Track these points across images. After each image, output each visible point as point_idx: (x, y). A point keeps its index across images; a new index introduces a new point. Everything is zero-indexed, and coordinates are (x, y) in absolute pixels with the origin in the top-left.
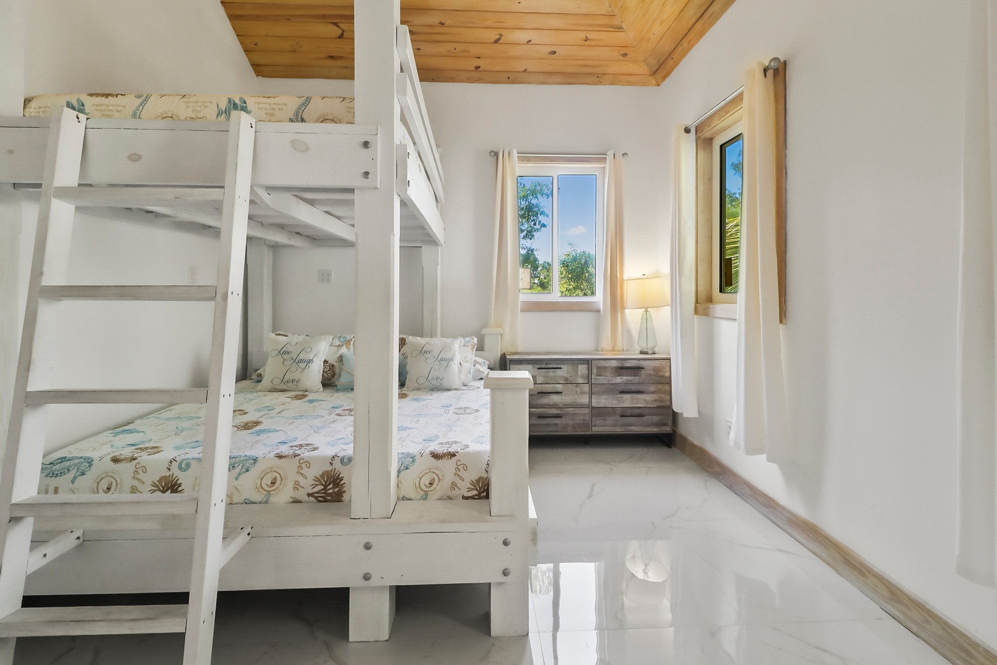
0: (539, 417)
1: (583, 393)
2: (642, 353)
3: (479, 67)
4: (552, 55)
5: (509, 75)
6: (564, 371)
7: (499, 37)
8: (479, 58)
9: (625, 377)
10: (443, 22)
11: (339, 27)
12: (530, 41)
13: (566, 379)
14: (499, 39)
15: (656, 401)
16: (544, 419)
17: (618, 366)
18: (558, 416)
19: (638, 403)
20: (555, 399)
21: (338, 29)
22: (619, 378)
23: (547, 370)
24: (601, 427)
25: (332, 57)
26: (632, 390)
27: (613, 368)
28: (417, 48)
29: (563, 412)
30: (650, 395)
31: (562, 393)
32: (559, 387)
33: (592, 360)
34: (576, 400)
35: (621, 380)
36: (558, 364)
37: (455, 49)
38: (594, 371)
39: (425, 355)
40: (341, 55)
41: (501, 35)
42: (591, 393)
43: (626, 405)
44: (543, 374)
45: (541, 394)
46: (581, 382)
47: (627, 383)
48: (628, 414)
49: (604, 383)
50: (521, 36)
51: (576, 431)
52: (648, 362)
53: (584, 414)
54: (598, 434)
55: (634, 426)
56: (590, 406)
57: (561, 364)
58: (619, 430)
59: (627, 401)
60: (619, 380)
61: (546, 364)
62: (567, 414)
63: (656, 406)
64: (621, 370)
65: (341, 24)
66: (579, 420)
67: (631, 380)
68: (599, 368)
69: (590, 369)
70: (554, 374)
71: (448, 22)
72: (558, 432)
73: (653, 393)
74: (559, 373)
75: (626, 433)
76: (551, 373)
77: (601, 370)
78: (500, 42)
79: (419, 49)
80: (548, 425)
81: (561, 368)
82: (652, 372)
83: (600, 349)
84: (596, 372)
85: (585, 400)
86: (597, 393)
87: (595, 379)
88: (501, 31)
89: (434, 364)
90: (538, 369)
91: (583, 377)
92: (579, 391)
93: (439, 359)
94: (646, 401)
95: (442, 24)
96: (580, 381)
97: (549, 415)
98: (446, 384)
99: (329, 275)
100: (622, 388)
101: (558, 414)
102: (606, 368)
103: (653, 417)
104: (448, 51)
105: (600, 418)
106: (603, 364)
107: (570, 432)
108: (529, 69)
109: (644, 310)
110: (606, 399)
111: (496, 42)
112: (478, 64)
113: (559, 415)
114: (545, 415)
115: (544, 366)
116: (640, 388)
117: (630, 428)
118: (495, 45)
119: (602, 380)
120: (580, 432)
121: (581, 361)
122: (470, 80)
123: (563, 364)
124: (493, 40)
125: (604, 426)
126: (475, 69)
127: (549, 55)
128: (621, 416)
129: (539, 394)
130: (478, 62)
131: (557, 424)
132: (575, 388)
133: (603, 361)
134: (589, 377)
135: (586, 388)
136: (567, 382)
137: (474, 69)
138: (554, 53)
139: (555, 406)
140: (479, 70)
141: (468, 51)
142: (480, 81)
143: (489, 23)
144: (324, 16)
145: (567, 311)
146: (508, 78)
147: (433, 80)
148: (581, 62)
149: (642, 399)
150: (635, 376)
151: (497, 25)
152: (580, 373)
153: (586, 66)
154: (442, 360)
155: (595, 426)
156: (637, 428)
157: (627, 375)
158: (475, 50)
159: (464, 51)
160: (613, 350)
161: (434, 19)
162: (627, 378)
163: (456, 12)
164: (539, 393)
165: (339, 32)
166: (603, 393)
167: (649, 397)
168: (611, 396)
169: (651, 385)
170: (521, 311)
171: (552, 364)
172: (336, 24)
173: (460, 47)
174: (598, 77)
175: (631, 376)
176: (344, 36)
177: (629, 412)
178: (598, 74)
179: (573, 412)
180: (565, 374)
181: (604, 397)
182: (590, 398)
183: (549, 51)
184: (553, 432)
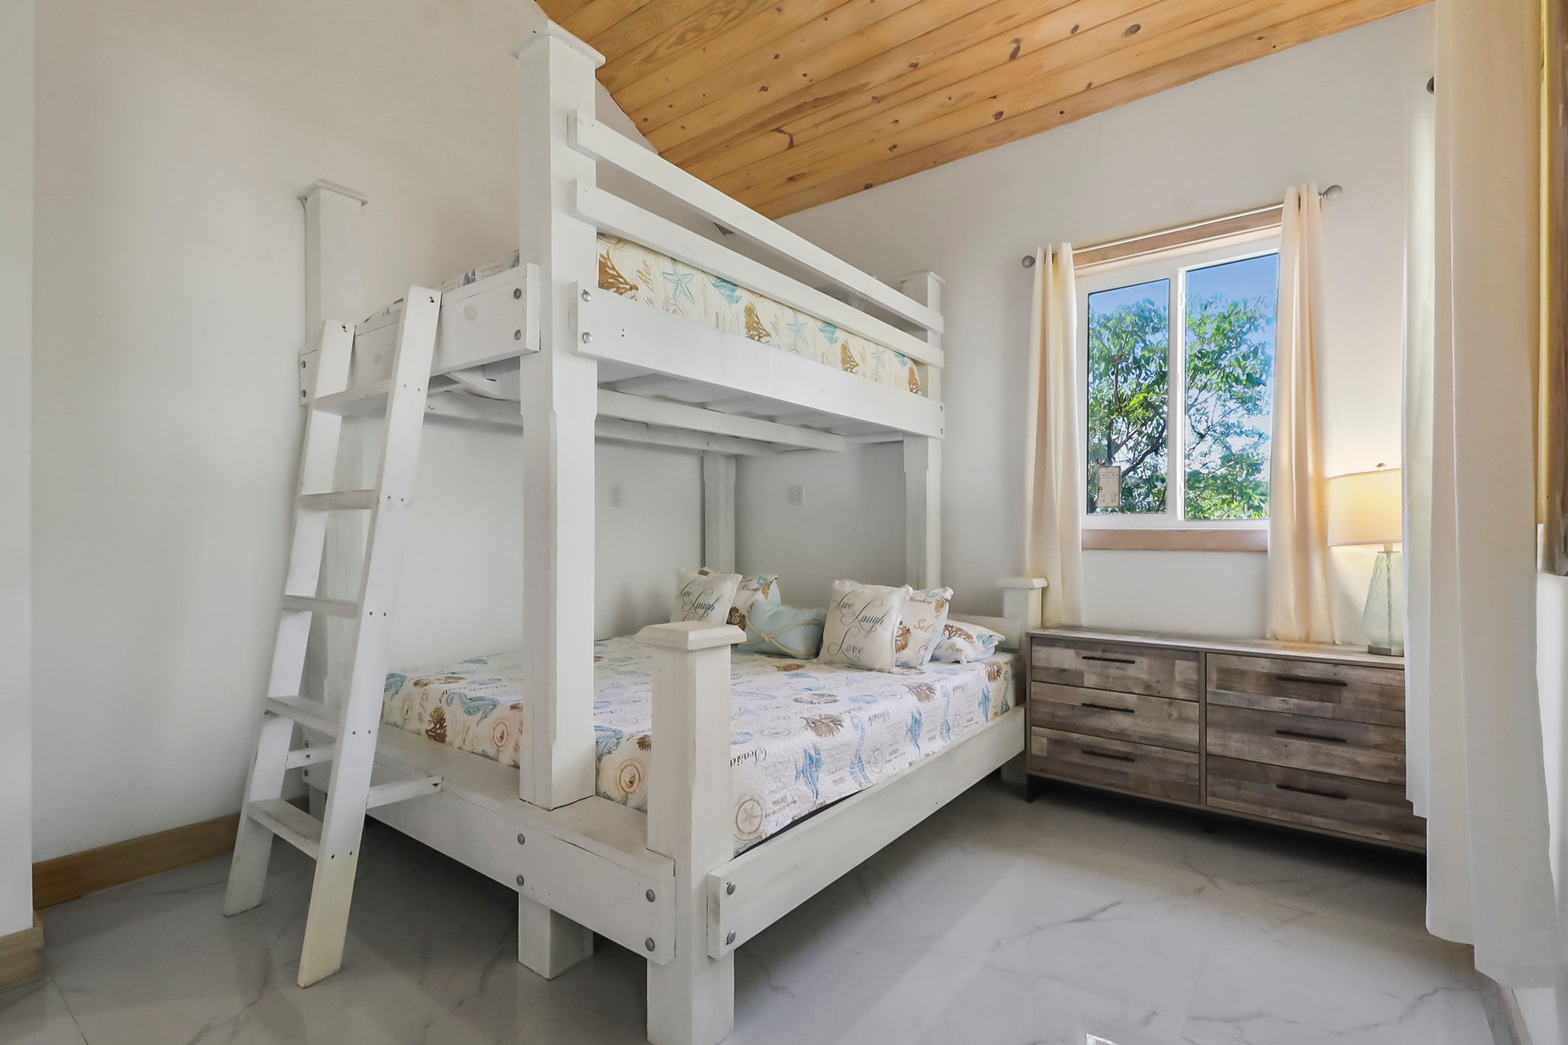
0: (1084, 752)
1: (1184, 720)
2: (1372, 651)
3: (1001, 113)
4: (1133, 36)
5: (1060, 107)
6: (1142, 669)
7: (1014, 45)
8: (995, 97)
9: (1294, 701)
10: (915, 61)
11: (785, 133)
12: (1076, 28)
13: (1148, 687)
14: (1017, 49)
15: (1385, 767)
16: (1098, 757)
17: (1275, 671)
18: (1127, 758)
19: (1332, 765)
20: (1121, 722)
21: (783, 135)
22: (1279, 699)
23: (1106, 662)
24: (1224, 800)
25: (791, 179)
26: (1312, 733)
27: (1260, 676)
28: (892, 120)
29: (1139, 752)
30: (1367, 752)
31: (1132, 711)
32: (1130, 700)
33: (1207, 652)
34: (1167, 733)
35: (1286, 706)
36: (1127, 654)
37: (950, 99)
38: (1213, 676)
39: (843, 610)
40: (801, 172)
41: (1017, 41)
42: (1205, 724)
43: (1297, 763)
44: (1098, 670)
45: (1090, 708)
46: (1182, 696)
47: (1298, 715)
48: (1304, 786)
49: (1236, 705)
50: (1055, 26)
51: (1169, 797)
52: (1361, 673)
53: (1188, 765)
54: (1221, 815)
55: (1323, 816)
56: (1200, 750)
57: (1134, 654)
58: (1275, 816)
59: (1300, 756)
60: (1276, 703)
61: (1104, 651)
62: (1145, 757)
63: (1386, 780)
64: (1282, 683)
65: (786, 127)
66: (1175, 773)
67: (1311, 710)
68: (1224, 672)
69: (1203, 671)
70: (1121, 672)
71: (922, 59)
72: (1127, 788)
73: (1377, 747)
74: (1131, 671)
75: (1298, 827)
76: (1114, 670)
77: (1230, 677)
78: (1020, 53)
79: (897, 121)
80: (1106, 771)
81: (1133, 662)
82: (1374, 698)
83: (1268, 635)
84: (1218, 679)
85: (1191, 735)
86: (1220, 725)
87: (1214, 694)
88: (1016, 34)
89: (851, 625)
90: (1084, 658)
91: (1186, 686)
92: (1175, 715)
93: (860, 618)
94: (1355, 763)
95: (914, 66)
96: (1179, 692)
97: (1107, 753)
98: (866, 659)
99: (800, 492)
100: (1285, 723)
101: (1128, 753)
102: (1242, 673)
103: (1378, 806)
104: (941, 106)
105: (1227, 780)
106: (1235, 663)
107: (1153, 794)
108: (1096, 82)
109: (1381, 548)
110: (1243, 742)
111: (1014, 56)
112: (997, 110)
113: (1129, 757)
114: (1099, 751)
115: (1098, 654)
116: (1338, 730)
117: (1306, 818)
118: (1015, 62)
119: (1232, 697)
120: (1175, 800)
121: (1181, 653)
122: (993, 143)
123: (1142, 655)
124: (1007, 57)
125: (1237, 799)
126: (996, 118)
127: (1126, 38)
128: (1279, 786)
129: (1085, 708)
130: (996, 105)
131: (1125, 774)
132: (1166, 706)
133: (1236, 658)
134: (1199, 691)
135: (1193, 710)
136: (1149, 691)
137: (993, 120)
138: (1136, 28)
139: (1121, 736)
140: (1002, 118)
141: (971, 94)
142: (1011, 136)
143: (989, 29)
144: (763, 125)
145: (1187, 550)
146: (1062, 113)
147: (936, 164)
148: (1207, 23)
149: (1343, 758)
150: (1322, 700)
151: (1003, 27)
152: (1178, 677)
153: (1221, 26)
154: (864, 619)
155: (1214, 795)
156: (1325, 821)
157: (1299, 696)
158: (982, 86)
159: (965, 96)
160: (1307, 641)
161: (899, 64)
162: (1302, 702)
163: (928, 36)
164: (1084, 705)
165: (786, 139)
166: (1235, 727)
167: (1363, 757)
168: (1256, 738)
169: (1371, 727)
170: (1082, 549)
171: (1116, 652)
172: (779, 130)
173: (956, 92)
174: (1260, 38)
175: (1311, 699)
176: (795, 143)
177: (1305, 781)
178: (1255, 32)
179: (1160, 755)
180: (1145, 676)
181: (1237, 736)
182: (1203, 735)
183: (1123, 31)
184: (1117, 786)
